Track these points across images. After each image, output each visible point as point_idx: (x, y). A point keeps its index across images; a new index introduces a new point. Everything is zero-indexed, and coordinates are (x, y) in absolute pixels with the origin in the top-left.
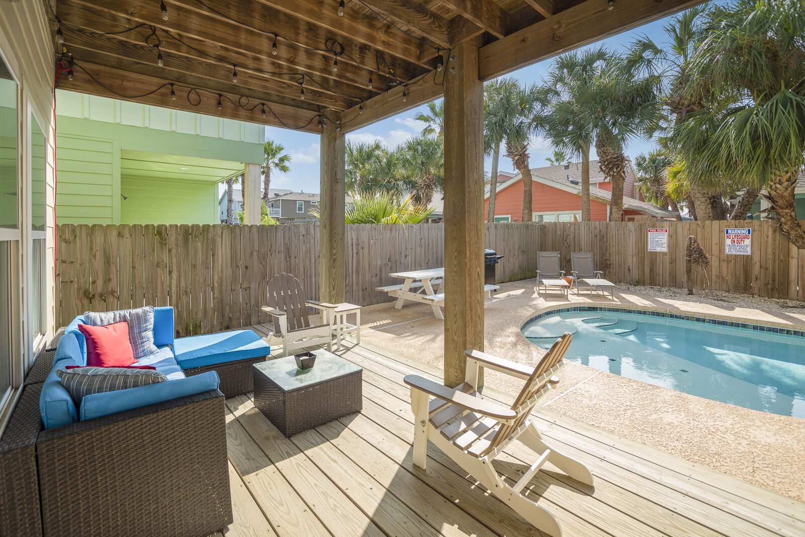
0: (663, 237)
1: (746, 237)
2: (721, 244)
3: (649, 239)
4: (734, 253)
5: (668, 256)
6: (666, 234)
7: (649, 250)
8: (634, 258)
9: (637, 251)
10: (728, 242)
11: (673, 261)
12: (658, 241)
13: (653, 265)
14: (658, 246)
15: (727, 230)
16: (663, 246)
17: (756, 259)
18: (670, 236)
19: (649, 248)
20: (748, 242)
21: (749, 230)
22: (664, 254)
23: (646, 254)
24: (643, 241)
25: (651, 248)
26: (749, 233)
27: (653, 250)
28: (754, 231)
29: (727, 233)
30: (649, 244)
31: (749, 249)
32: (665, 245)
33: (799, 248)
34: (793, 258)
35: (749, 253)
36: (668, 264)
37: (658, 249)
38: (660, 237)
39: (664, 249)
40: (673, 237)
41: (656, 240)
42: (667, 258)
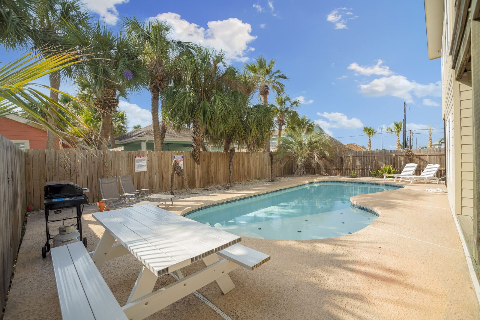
0: (144, 161)
1: (181, 160)
3: (136, 163)
5: (147, 174)
6: (146, 159)
7: (136, 171)
9: (128, 172)
11: (151, 177)
13: (139, 181)
14: (141, 168)
15: (174, 156)
16: (145, 167)
18: (148, 161)
19: (136, 169)
20: (182, 162)
21: (182, 156)
22: (145, 172)
23: (134, 174)
24: (132, 164)
27: (138, 171)
28: (184, 157)
30: (136, 167)
32: (146, 167)
36: (148, 179)
37: (142, 170)
38: (142, 161)
39: (145, 169)
40: (150, 161)
41: (140, 163)
42: (147, 176)
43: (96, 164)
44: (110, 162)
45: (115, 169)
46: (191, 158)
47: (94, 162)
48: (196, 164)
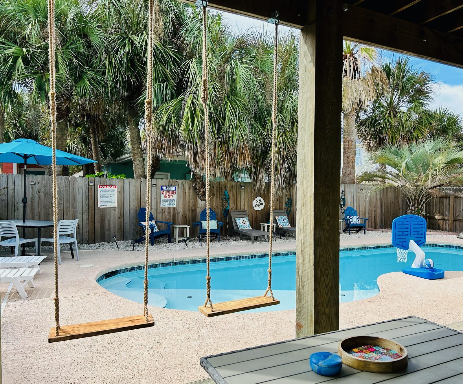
0: (112, 193)
1: (174, 193)
2: (158, 199)
3: (99, 195)
4: (166, 206)
5: (117, 211)
6: (116, 190)
7: (99, 206)
8: (84, 216)
9: (87, 208)
10: (163, 197)
11: (121, 216)
12: (108, 197)
13: (104, 221)
14: (108, 202)
15: (162, 187)
16: (113, 201)
17: (180, 210)
18: (119, 192)
19: (99, 204)
20: (175, 197)
21: (175, 187)
22: (114, 209)
23: (96, 211)
24: (93, 197)
25: (101, 204)
26: (175, 190)
27: (103, 207)
28: (178, 188)
29: (162, 190)
30: (99, 200)
31: (175, 203)
32: (115, 201)
33: (201, 201)
34: (199, 208)
35: (175, 206)
36: (117, 219)
37: (109, 205)
38: (109, 193)
39: (113, 204)
40: (121, 194)
41: (106, 196)
42: (116, 214)
43: (41, 194)
44: (62, 192)
45: (68, 203)
46: (191, 191)
47: (39, 192)
48: (199, 201)
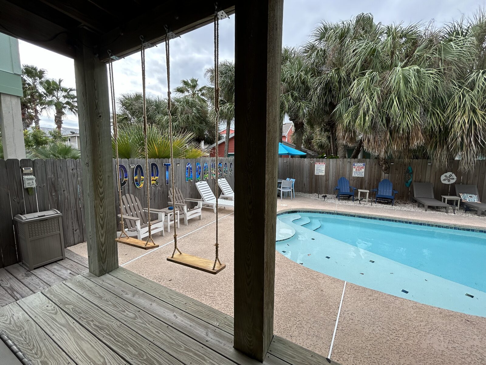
1: (362, 168)
2: (351, 171)
3: (316, 168)
4: (356, 176)
5: (324, 178)
6: (325, 165)
7: (315, 174)
8: (307, 179)
9: (309, 175)
10: (354, 170)
11: (327, 180)
12: (320, 169)
13: (317, 182)
14: (320, 172)
17: (366, 179)
18: (326, 167)
20: (363, 170)
21: (364, 164)
22: (323, 176)
23: (313, 177)
24: (312, 169)
25: (316, 173)
26: (364, 166)
27: (317, 175)
28: (366, 164)
29: (354, 165)
30: (315, 171)
31: (363, 174)
33: (385, 173)
34: (382, 177)
35: (363, 176)
36: (324, 182)
38: (321, 167)
39: (323, 173)
44: (297, 166)
45: (300, 172)
46: (376, 167)
48: (383, 173)
